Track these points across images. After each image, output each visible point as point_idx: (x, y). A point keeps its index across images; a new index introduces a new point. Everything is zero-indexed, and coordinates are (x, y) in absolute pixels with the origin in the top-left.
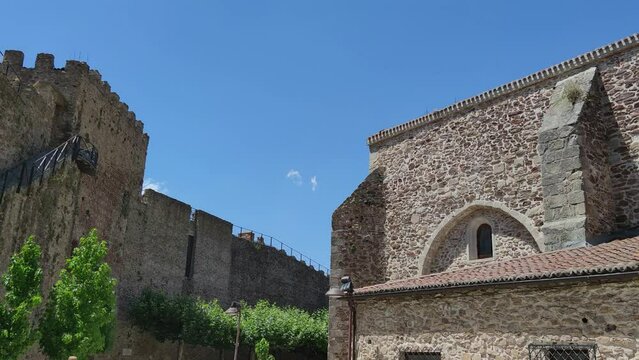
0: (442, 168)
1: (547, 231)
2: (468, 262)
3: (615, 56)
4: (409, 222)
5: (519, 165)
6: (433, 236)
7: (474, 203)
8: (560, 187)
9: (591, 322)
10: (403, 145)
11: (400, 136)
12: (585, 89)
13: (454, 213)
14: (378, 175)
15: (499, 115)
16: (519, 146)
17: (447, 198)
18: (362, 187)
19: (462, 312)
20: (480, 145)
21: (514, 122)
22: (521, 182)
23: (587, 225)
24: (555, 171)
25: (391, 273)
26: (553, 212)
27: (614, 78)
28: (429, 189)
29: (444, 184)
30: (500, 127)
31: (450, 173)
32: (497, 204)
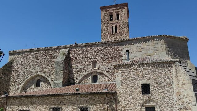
0: (30, 64)
1: (54, 83)
2: (34, 88)
3: (73, 47)
4: (19, 76)
5: (50, 67)
6: (25, 81)
7: (37, 74)
8: (58, 74)
9: (62, 103)
10: (20, 56)
11: (19, 53)
12: (66, 53)
13: (32, 76)
14: (11, 62)
15: (47, 54)
16: (50, 62)
17: (31, 72)
18: (6, 65)
19: (36, 101)
20: (41, 60)
21: (50, 56)
22: (50, 70)
23: (62, 82)
24: (58, 70)
25: (11, 89)
26: (56, 79)
27: (72, 52)
28: (26, 68)
29: (30, 68)
30: (47, 57)
31: (32, 65)
32: (43, 75)
